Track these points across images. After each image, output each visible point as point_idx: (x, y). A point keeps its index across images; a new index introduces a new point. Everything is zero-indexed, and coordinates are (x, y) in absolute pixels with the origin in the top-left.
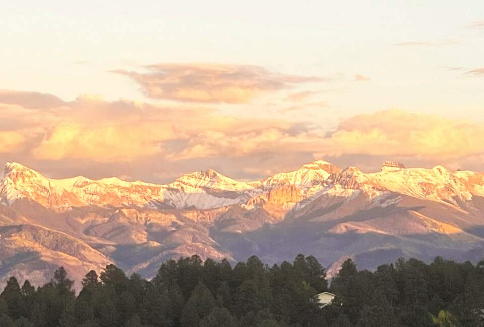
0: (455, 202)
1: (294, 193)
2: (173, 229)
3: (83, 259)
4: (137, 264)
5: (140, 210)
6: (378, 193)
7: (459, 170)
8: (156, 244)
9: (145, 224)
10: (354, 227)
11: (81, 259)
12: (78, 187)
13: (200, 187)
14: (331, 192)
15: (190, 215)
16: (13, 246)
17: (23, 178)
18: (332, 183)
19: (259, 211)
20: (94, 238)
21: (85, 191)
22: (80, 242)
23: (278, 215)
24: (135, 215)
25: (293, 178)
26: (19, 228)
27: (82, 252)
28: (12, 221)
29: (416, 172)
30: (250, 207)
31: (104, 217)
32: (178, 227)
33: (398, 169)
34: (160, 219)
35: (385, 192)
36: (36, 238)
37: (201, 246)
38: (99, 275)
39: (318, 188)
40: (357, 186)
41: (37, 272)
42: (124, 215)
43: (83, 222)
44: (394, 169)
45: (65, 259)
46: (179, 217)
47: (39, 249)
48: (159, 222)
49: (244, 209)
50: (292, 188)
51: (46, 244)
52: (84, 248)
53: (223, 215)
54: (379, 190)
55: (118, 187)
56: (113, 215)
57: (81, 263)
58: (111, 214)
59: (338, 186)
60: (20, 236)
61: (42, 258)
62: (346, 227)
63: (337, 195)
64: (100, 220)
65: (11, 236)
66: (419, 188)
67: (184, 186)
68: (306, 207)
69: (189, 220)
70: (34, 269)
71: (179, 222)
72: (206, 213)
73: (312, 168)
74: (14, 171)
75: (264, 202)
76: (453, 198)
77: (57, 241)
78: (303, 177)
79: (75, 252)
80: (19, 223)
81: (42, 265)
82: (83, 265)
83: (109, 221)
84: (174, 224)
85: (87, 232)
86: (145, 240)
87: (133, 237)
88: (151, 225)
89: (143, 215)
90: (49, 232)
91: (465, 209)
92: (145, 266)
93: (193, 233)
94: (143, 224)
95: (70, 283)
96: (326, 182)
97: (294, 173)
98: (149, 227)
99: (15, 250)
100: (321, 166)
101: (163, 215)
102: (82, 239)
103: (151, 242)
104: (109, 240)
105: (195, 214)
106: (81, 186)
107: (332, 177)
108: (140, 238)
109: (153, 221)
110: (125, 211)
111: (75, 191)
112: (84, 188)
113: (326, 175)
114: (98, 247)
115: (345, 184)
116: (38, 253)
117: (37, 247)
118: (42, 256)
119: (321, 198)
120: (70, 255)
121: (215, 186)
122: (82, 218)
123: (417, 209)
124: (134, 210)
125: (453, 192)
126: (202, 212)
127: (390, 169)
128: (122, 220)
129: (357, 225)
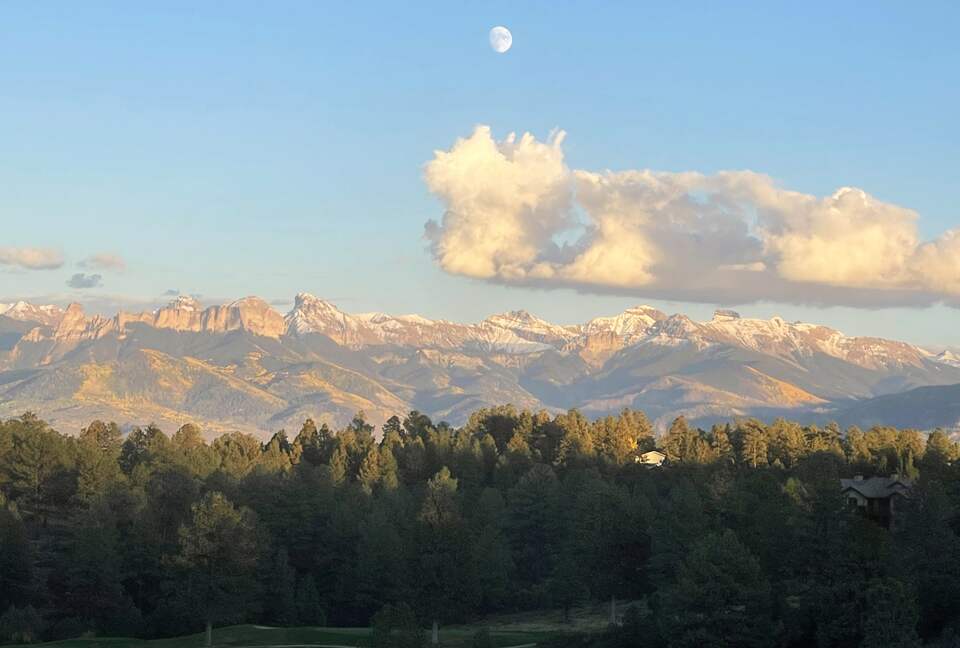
0: (793, 358)
1: (614, 339)
2: (479, 374)
3: (377, 402)
4: (436, 411)
5: (443, 351)
6: (708, 344)
7: (799, 322)
8: (459, 391)
9: (448, 368)
10: (680, 381)
11: (374, 403)
12: (375, 322)
13: (510, 328)
14: (655, 340)
15: (498, 359)
16: (301, 386)
17: (315, 311)
18: (657, 331)
19: (575, 358)
20: (391, 380)
21: (383, 327)
22: (376, 384)
23: (595, 363)
24: (437, 357)
25: (614, 324)
26: (309, 365)
27: (378, 395)
28: (301, 358)
29: (752, 322)
30: (564, 353)
31: (403, 357)
32: (485, 372)
33: (732, 318)
34: (464, 362)
35: (717, 344)
36: (327, 378)
37: (508, 394)
38: (402, 422)
39: (641, 335)
40: (685, 335)
41: (327, 414)
42: (425, 356)
43: (379, 362)
44: (726, 318)
45: (358, 402)
46: (486, 361)
47: (330, 390)
48: (463, 365)
49: (559, 356)
50: (613, 334)
51: (339, 384)
52: (379, 391)
53: (535, 360)
54: (708, 340)
55: (420, 324)
56: (413, 356)
57: (375, 407)
58: (410, 354)
59: (663, 335)
60: (310, 374)
61: (334, 400)
62: (671, 380)
63: (662, 344)
64: (398, 360)
65: (299, 374)
66: (754, 340)
67: (493, 327)
68: (626, 356)
69: (497, 364)
70: (324, 411)
71: (486, 367)
72: (516, 357)
73: (636, 313)
74: (306, 302)
75: (581, 348)
76: (792, 353)
77: (350, 381)
78: (625, 322)
79: (369, 394)
80: (309, 359)
81: (332, 407)
82: (378, 410)
83: (408, 362)
84: (479, 368)
85: (383, 373)
86: (447, 385)
87: (434, 380)
88: (455, 369)
89: (446, 357)
90: (341, 371)
91: (805, 366)
92: (446, 413)
93: (500, 379)
94: (445, 366)
95: (369, 428)
96: (651, 329)
97: (615, 318)
98: (452, 370)
99: (305, 389)
100: (645, 311)
101: (469, 358)
102: (378, 381)
103: (453, 388)
104: (407, 383)
105: (504, 358)
106: (380, 322)
107: (657, 324)
108: (441, 382)
109: (457, 364)
110: (426, 352)
111: (372, 327)
112: (383, 324)
113: (651, 322)
114: (395, 390)
115: (671, 333)
116: (328, 394)
117: (328, 387)
118: (332, 398)
119: (644, 347)
120: (364, 397)
121: (527, 328)
122: (379, 357)
123: (750, 364)
124: (436, 352)
125: (792, 346)
126: (512, 356)
127: (722, 318)
128: (422, 361)
129: (683, 379)
